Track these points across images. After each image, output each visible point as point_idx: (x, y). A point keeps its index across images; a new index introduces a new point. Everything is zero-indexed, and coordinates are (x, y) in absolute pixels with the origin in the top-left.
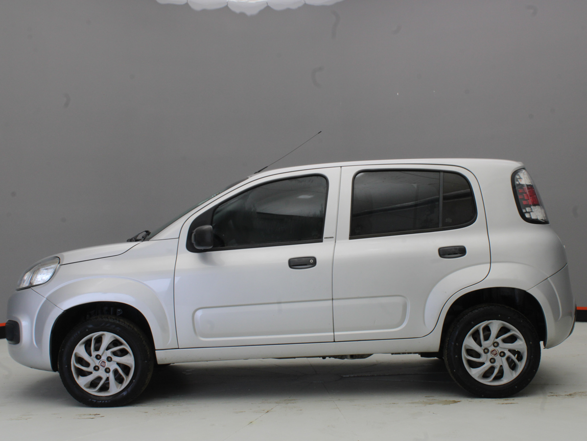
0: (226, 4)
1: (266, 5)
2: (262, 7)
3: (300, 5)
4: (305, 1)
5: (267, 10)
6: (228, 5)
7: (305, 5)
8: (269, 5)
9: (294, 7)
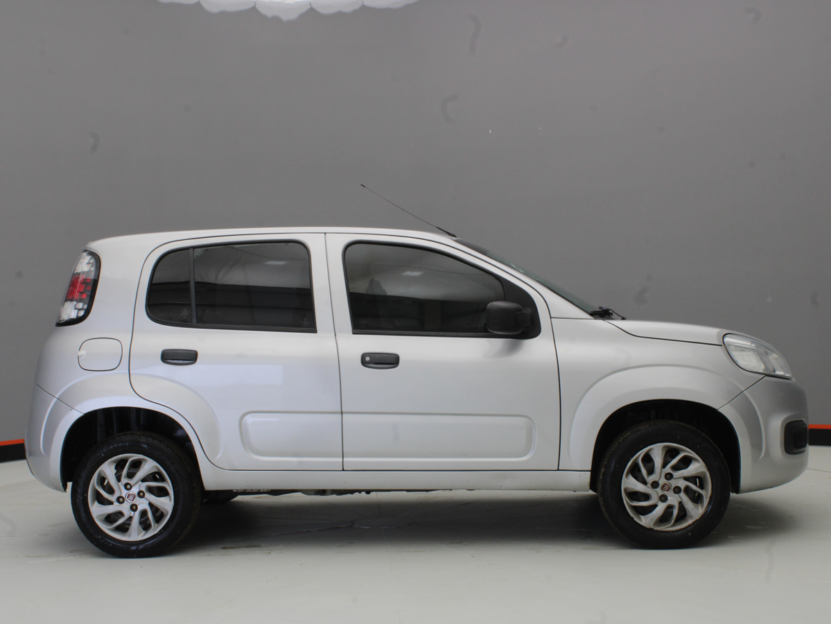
0: (253, 5)
1: (309, 7)
2: (304, 10)
3: (357, 7)
4: (363, 2)
5: (311, 14)
6: (257, 6)
7: (364, 8)
8: (313, 6)
9: (348, 10)
